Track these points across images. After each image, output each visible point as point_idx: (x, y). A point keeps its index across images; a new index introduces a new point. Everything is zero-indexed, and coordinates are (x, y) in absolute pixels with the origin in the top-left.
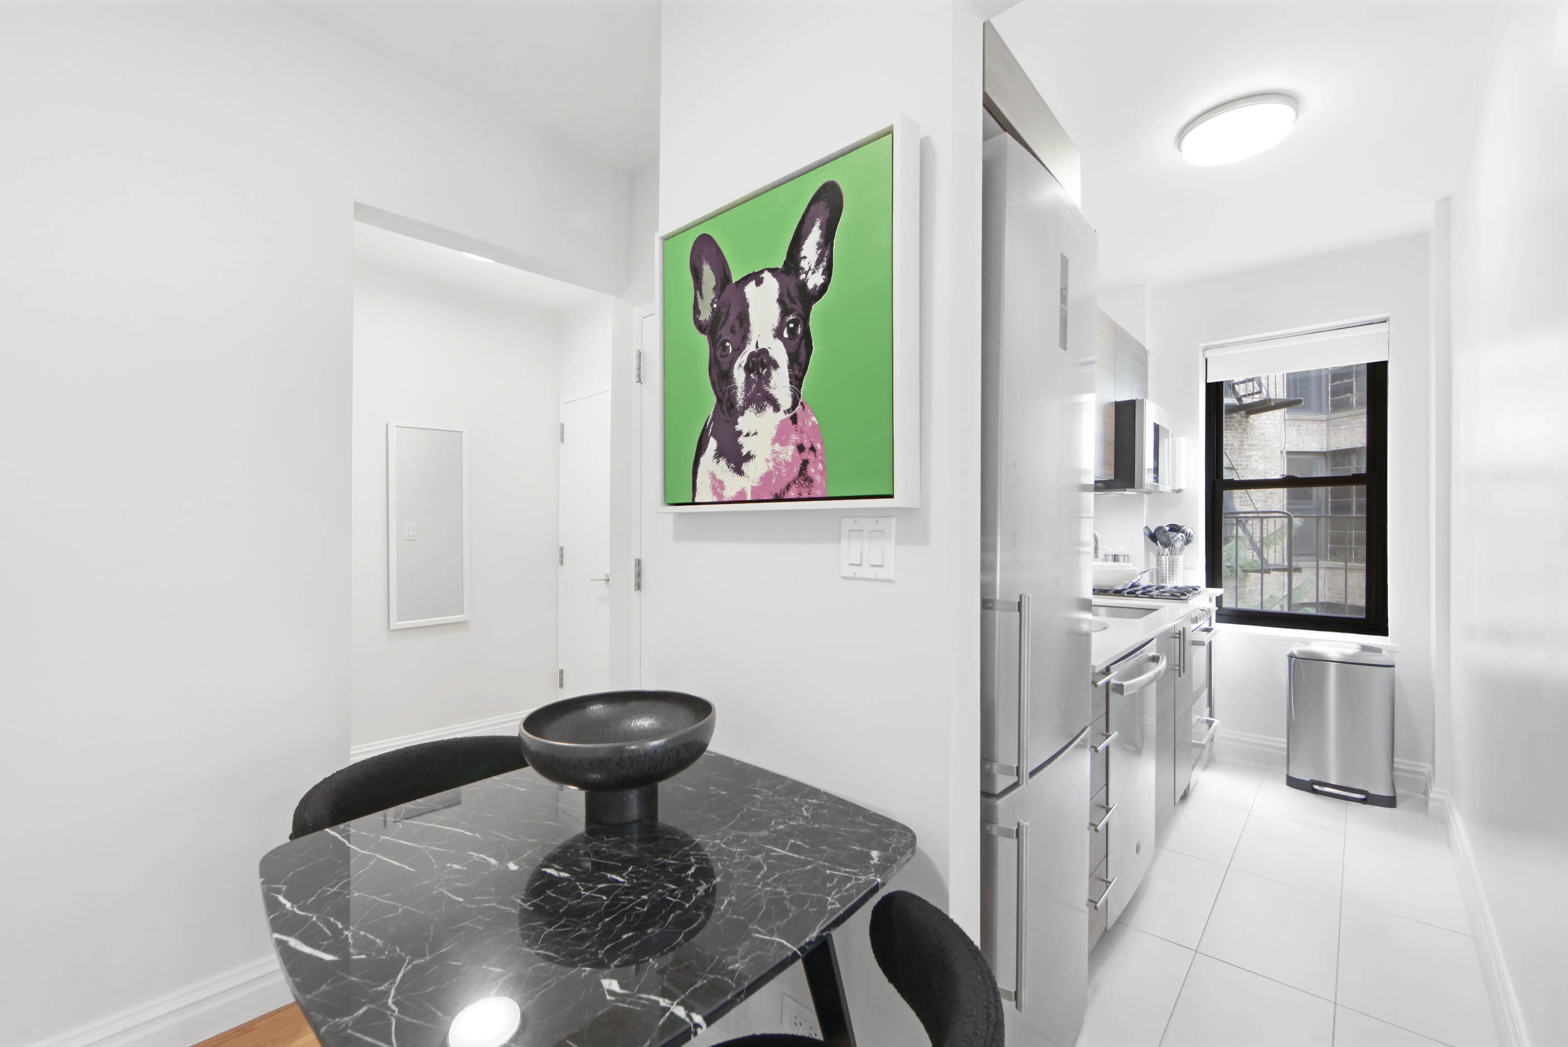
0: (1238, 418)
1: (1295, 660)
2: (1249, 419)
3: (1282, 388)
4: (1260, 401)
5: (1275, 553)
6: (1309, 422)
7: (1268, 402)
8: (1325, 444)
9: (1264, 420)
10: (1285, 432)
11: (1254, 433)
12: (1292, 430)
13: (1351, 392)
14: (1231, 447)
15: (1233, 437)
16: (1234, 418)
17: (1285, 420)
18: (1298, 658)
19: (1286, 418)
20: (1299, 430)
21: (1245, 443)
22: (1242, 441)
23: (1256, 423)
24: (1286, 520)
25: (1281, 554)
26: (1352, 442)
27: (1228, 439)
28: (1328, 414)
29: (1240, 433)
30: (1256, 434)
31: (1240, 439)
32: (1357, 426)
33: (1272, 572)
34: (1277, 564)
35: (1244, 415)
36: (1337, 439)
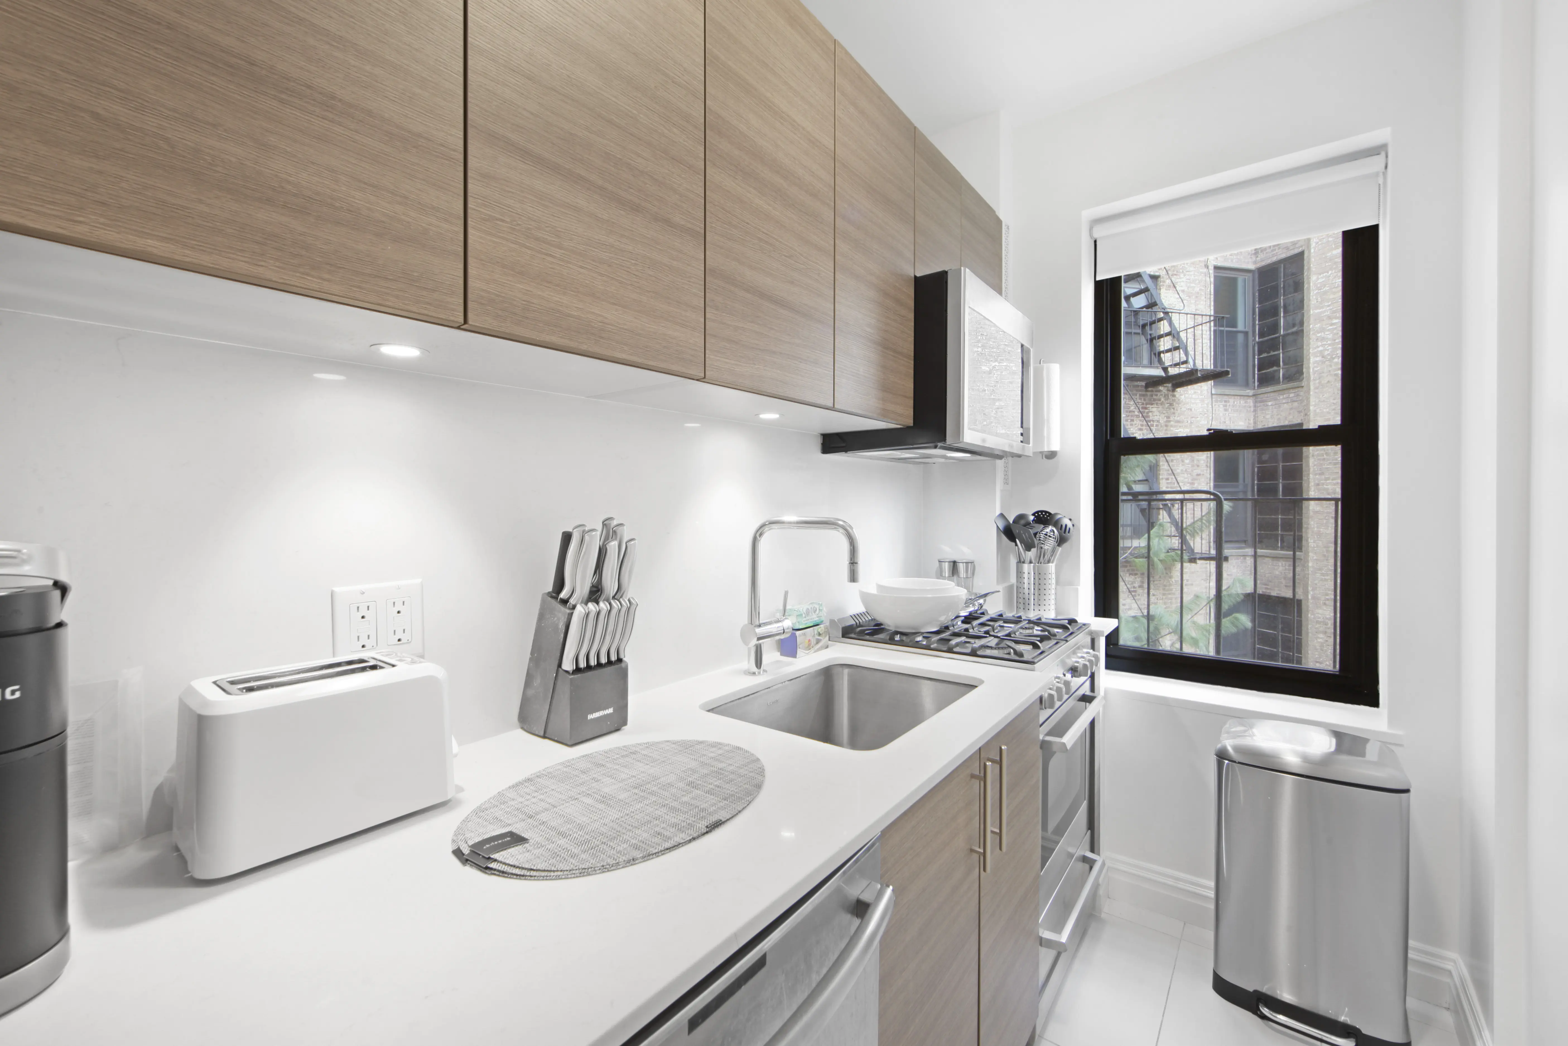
0: (1164, 391)
1: (1228, 764)
2: (1175, 393)
3: (1209, 360)
4: (1186, 372)
5: (1202, 540)
6: (1236, 397)
7: (1194, 372)
8: (1252, 421)
9: (1190, 394)
10: (1212, 407)
11: (1180, 408)
12: (1219, 406)
13: (1279, 365)
14: (1157, 423)
15: (1159, 412)
16: (1160, 391)
17: (1212, 394)
18: (1235, 762)
19: (1213, 393)
20: (1226, 406)
21: (1172, 419)
22: (1168, 417)
23: (1183, 397)
24: (1213, 504)
25: (1208, 541)
26: (1279, 419)
27: (1155, 414)
28: (1254, 389)
29: (1167, 408)
30: (1183, 409)
31: (1166, 415)
32: (1284, 401)
33: (1198, 561)
34: (1203, 552)
35: (1170, 389)
36: (1264, 417)
